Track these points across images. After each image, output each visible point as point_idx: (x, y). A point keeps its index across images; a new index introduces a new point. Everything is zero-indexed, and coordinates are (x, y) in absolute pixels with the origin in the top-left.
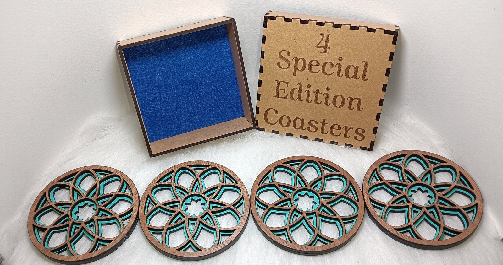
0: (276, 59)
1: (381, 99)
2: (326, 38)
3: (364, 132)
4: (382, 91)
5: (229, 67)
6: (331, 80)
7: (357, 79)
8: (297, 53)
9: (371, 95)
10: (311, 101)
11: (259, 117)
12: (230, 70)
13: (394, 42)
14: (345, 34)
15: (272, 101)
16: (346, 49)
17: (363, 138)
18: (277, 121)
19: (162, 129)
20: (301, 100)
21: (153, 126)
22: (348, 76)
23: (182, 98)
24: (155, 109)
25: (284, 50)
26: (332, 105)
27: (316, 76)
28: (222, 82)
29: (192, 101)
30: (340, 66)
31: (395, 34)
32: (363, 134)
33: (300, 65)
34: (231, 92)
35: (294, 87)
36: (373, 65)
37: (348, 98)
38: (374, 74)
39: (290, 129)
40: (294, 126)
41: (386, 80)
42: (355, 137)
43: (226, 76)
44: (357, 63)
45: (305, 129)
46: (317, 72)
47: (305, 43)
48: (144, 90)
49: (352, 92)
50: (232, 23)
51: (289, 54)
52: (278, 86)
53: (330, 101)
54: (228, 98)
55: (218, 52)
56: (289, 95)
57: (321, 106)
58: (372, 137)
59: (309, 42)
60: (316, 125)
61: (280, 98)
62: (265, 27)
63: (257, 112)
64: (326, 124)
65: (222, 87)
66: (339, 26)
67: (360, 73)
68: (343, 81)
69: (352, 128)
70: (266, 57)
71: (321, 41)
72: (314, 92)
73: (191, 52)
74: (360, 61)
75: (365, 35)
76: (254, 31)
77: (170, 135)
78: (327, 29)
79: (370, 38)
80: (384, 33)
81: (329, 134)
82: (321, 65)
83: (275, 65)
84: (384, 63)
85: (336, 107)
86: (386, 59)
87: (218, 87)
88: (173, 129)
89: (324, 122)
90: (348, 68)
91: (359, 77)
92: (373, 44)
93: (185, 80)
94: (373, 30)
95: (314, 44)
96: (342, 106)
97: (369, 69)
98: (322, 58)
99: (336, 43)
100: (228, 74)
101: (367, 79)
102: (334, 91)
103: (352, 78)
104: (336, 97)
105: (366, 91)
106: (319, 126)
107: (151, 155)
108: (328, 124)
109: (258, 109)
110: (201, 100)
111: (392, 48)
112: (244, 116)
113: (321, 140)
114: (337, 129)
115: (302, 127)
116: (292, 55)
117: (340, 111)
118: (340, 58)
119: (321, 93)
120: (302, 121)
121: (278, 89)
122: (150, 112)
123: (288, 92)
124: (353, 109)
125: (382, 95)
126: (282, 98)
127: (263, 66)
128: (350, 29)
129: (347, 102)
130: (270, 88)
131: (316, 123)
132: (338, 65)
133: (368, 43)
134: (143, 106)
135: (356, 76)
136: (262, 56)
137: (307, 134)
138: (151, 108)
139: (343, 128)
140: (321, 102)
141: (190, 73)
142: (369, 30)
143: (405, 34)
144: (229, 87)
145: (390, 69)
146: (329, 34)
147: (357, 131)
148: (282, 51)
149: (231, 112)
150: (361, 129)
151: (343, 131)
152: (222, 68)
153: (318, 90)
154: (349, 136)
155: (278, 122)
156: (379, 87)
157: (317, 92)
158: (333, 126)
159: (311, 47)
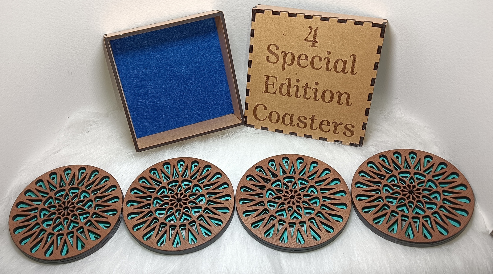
0: (265, 54)
1: (369, 93)
2: (314, 32)
3: (354, 128)
4: (371, 85)
5: (218, 62)
6: (320, 74)
7: (345, 73)
8: (285, 47)
9: (359, 90)
10: (300, 97)
11: (248, 113)
12: (219, 65)
13: (382, 35)
14: (333, 27)
15: (261, 96)
16: (334, 42)
17: (353, 133)
18: (266, 117)
19: (150, 125)
20: (290, 95)
21: (140, 121)
22: (337, 70)
23: (170, 93)
24: (142, 104)
25: (273, 44)
26: (321, 100)
27: (305, 71)
28: (211, 78)
29: (181, 96)
30: (328, 60)
31: (383, 28)
32: (353, 129)
33: (289, 59)
34: (221, 88)
35: (282, 81)
36: (361, 59)
37: (337, 93)
38: (362, 68)
39: (280, 126)
40: (284, 122)
41: (374, 74)
42: (345, 133)
43: (215, 72)
44: (346, 57)
45: (294, 125)
46: (306, 67)
47: (294, 36)
48: (131, 85)
49: (341, 86)
50: (220, 16)
51: (277, 48)
52: (267, 81)
53: (319, 96)
54: (217, 94)
55: (207, 47)
56: (278, 90)
57: (310, 101)
58: (362, 133)
59: (297, 35)
60: (305, 121)
61: (269, 93)
62: (253, 20)
63: (246, 108)
64: (316, 119)
65: (211, 83)
66: (327, 19)
67: (349, 67)
68: (332, 75)
69: (341, 124)
70: (255, 52)
71: (309, 34)
72: (303, 87)
73: (180, 46)
74: (348, 54)
75: (353, 28)
76: (244, 26)
77: (158, 132)
78: (315, 23)
79: (357, 31)
80: (372, 26)
81: (318, 130)
82: (310, 60)
83: (263, 59)
84: (372, 57)
85: (325, 102)
86: (374, 53)
87: (207, 83)
88: (161, 125)
89: (313, 118)
90: (337, 61)
91: (348, 71)
92: (361, 38)
93: (174, 75)
94: (361, 23)
95: (302, 38)
96: (331, 101)
97: (357, 62)
98: (311, 52)
99: (325, 37)
100: (217, 70)
101: (356, 73)
102: (323, 86)
103: (340, 72)
104: (325, 92)
105: (355, 85)
106: (308, 122)
107: (138, 150)
108: (317, 119)
109: (247, 104)
110: (189, 96)
111: (380, 42)
112: (233, 113)
113: (310, 137)
114: (326, 125)
115: (291, 124)
116: (281, 49)
117: (329, 106)
118: (328, 52)
119: (310, 88)
120: (292, 117)
121: (267, 84)
122: (138, 107)
123: (277, 87)
124: (342, 104)
125: (371, 89)
126: (271, 93)
127: (251, 60)
128: (338, 22)
129: (336, 96)
130: (259, 83)
131: (306, 119)
132: (326, 59)
133: (356, 36)
134: (130, 101)
135: (345, 71)
136: (251, 50)
137: (296, 130)
138: (138, 103)
139: (332, 124)
140: (310, 97)
141: (179, 68)
142: (357, 23)
143: (393, 27)
144: (218, 83)
145: (378, 63)
146: (317, 28)
147: (346, 127)
148: (271, 45)
149: (220, 109)
150: (350, 124)
151: (332, 126)
152: (211, 63)
153: (307, 85)
154: (339, 132)
155: (268, 118)
156: (367, 81)
157: (306, 87)
158: (322, 121)
159: (299, 41)
